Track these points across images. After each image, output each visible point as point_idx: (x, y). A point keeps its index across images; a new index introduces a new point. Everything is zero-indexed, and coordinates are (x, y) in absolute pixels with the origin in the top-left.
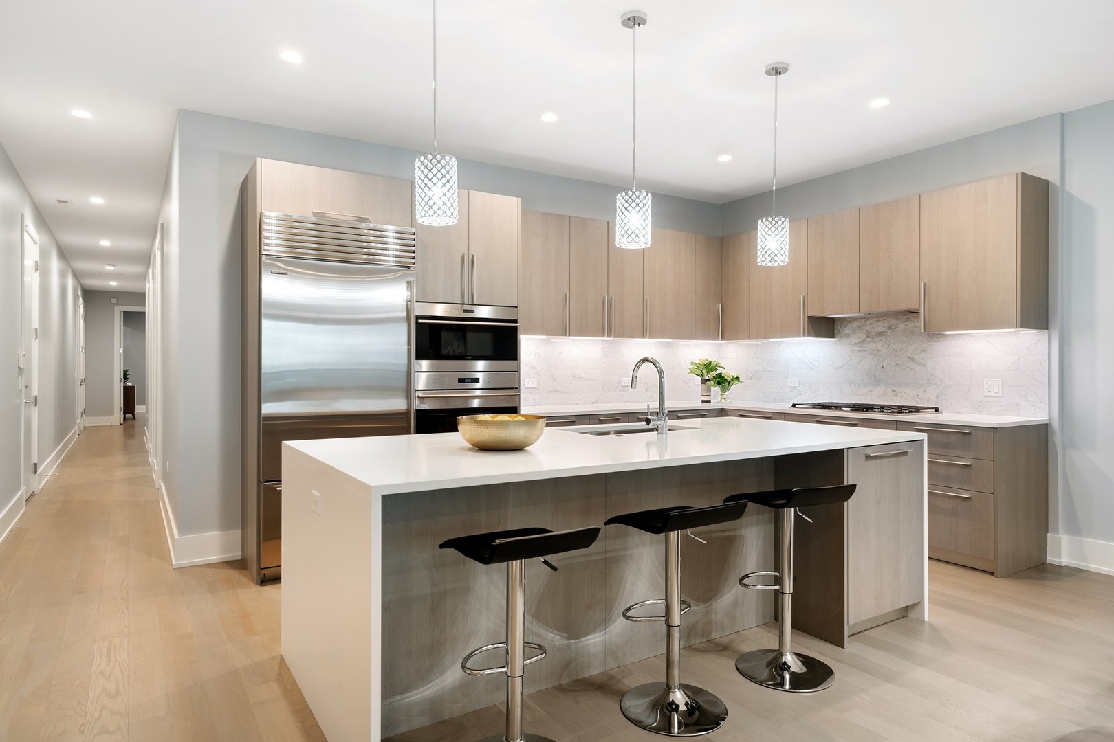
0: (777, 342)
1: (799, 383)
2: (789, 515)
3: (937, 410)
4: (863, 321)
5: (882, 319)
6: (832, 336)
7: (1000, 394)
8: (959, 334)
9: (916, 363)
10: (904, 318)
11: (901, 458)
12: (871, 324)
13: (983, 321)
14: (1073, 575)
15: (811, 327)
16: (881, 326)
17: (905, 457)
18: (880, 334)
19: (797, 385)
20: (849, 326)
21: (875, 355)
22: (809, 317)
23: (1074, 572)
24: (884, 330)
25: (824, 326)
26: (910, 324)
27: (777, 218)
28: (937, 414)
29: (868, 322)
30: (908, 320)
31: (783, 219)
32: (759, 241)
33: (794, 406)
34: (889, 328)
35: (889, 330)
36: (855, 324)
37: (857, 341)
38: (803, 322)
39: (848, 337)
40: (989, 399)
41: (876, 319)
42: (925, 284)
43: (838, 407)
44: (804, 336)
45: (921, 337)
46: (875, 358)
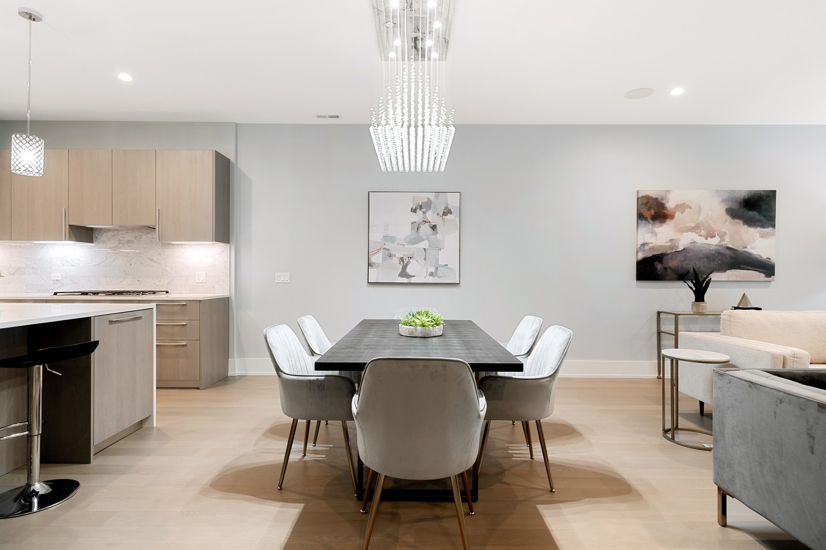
0: (41, 244)
1: (62, 276)
2: (38, 371)
3: (167, 292)
4: (116, 232)
5: (130, 231)
6: (92, 242)
7: (205, 281)
8: (181, 244)
9: (155, 262)
10: (146, 232)
11: (138, 321)
12: (122, 234)
13: (195, 236)
14: (240, 379)
15: (71, 232)
16: (130, 236)
17: (140, 320)
18: (129, 242)
19: (60, 278)
20: (105, 235)
21: (125, 256)
22: (70, 226)
23: (241, 377)
24: (132, 239)
25: (83, 234)
26: (150, 236)
27: (31, 137)
28: (167, 295)
29: (120, 233)
30: (148, 233)
31: (38, 139)
32: (13, 152)
33: (56, 294)
34: (136, 238)
35: (135, 239)
36: (110, 234)
37: (111, 246)
38: (65, 229)
39: (104, 243)
40: (199, 284)
41: (126, 231)
42: (159, 209)
43: (95, 293)
44: (65, 240)
45: (157, 245)
46: (125, 258)
